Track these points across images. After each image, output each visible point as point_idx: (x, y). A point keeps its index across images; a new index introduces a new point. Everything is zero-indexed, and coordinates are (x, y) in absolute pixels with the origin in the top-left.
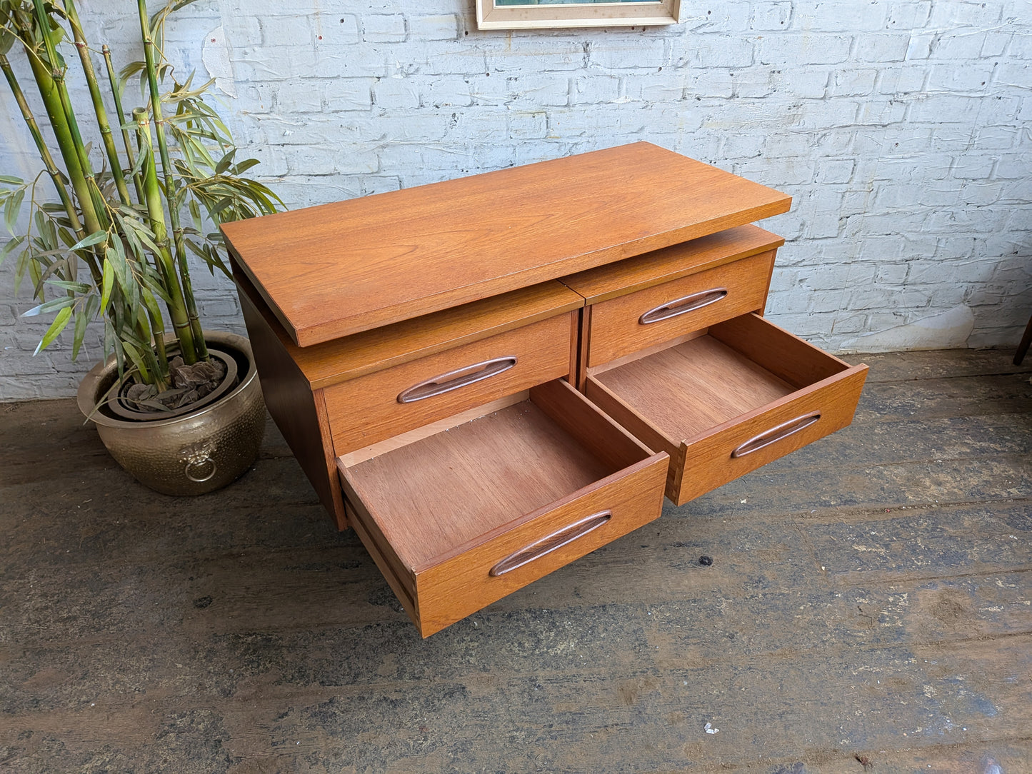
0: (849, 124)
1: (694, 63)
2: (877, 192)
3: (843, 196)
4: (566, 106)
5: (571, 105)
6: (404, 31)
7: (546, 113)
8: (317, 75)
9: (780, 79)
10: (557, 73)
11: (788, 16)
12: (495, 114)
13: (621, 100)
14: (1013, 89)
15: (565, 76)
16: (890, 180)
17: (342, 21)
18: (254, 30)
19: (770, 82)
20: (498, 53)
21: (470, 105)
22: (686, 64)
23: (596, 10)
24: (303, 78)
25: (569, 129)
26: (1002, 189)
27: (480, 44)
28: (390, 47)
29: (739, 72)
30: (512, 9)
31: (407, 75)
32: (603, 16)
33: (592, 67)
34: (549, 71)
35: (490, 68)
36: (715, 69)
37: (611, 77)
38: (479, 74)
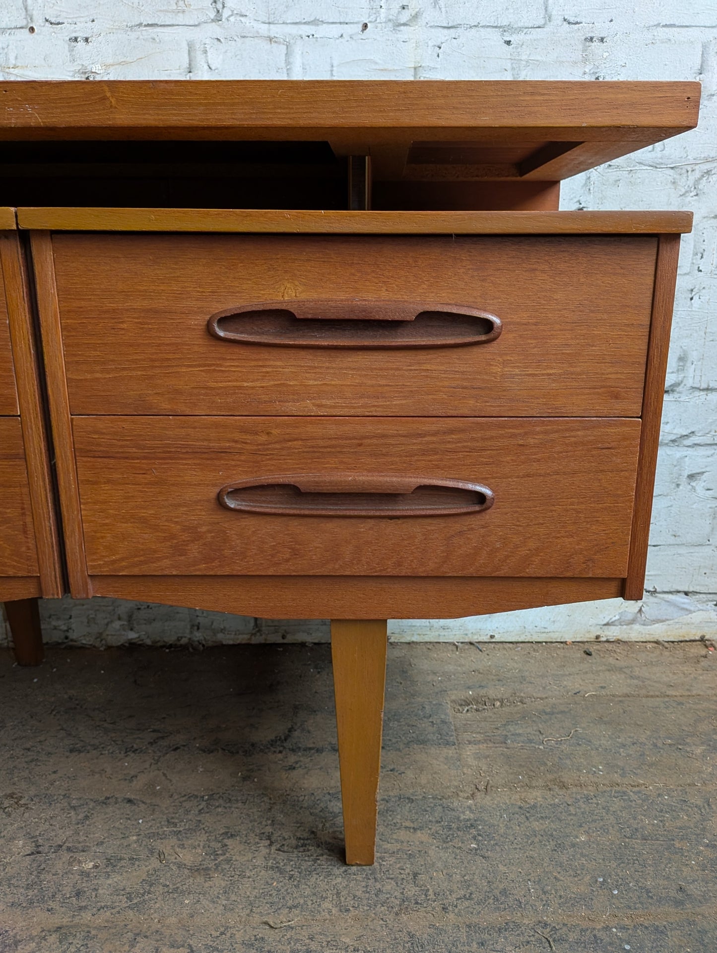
1: (430, 15)
9: (606, 54)
10: (165, 29)
15: (183, 35)
19: (585, 60)
22: (416, 17)
29: (521, 37)
33: (232, 19)
34: (148, 25)
35: (34, 18)
36: (474, 30)
37: (271, 39)
38: (16, 28)
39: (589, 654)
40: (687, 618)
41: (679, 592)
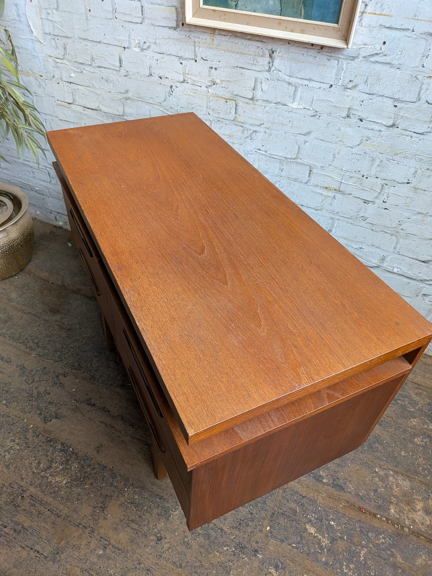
1: (362, 87)
4: (251, 99)
5: (255, 99)
6: (141, 15)
7: (235, 101)
8: (89, 38)
10: (247, 71)
12: (199, 93)
13: (295, 105)
15: (254, 74)
20: (204, 45)
21: (182, 82)
22: (355, 86)
23: (280, 22)
24: (80, 38)
25: (252, 118)
27: (192, 35)
28: (132, 26)
29: (403, 105)
30: (214, 10)
31: (142, 50)
33: (275, 72)
34: (241, 68)
35: (198, 56)
36: (381, 97)
37: (289, 83)
38: (190, 59)
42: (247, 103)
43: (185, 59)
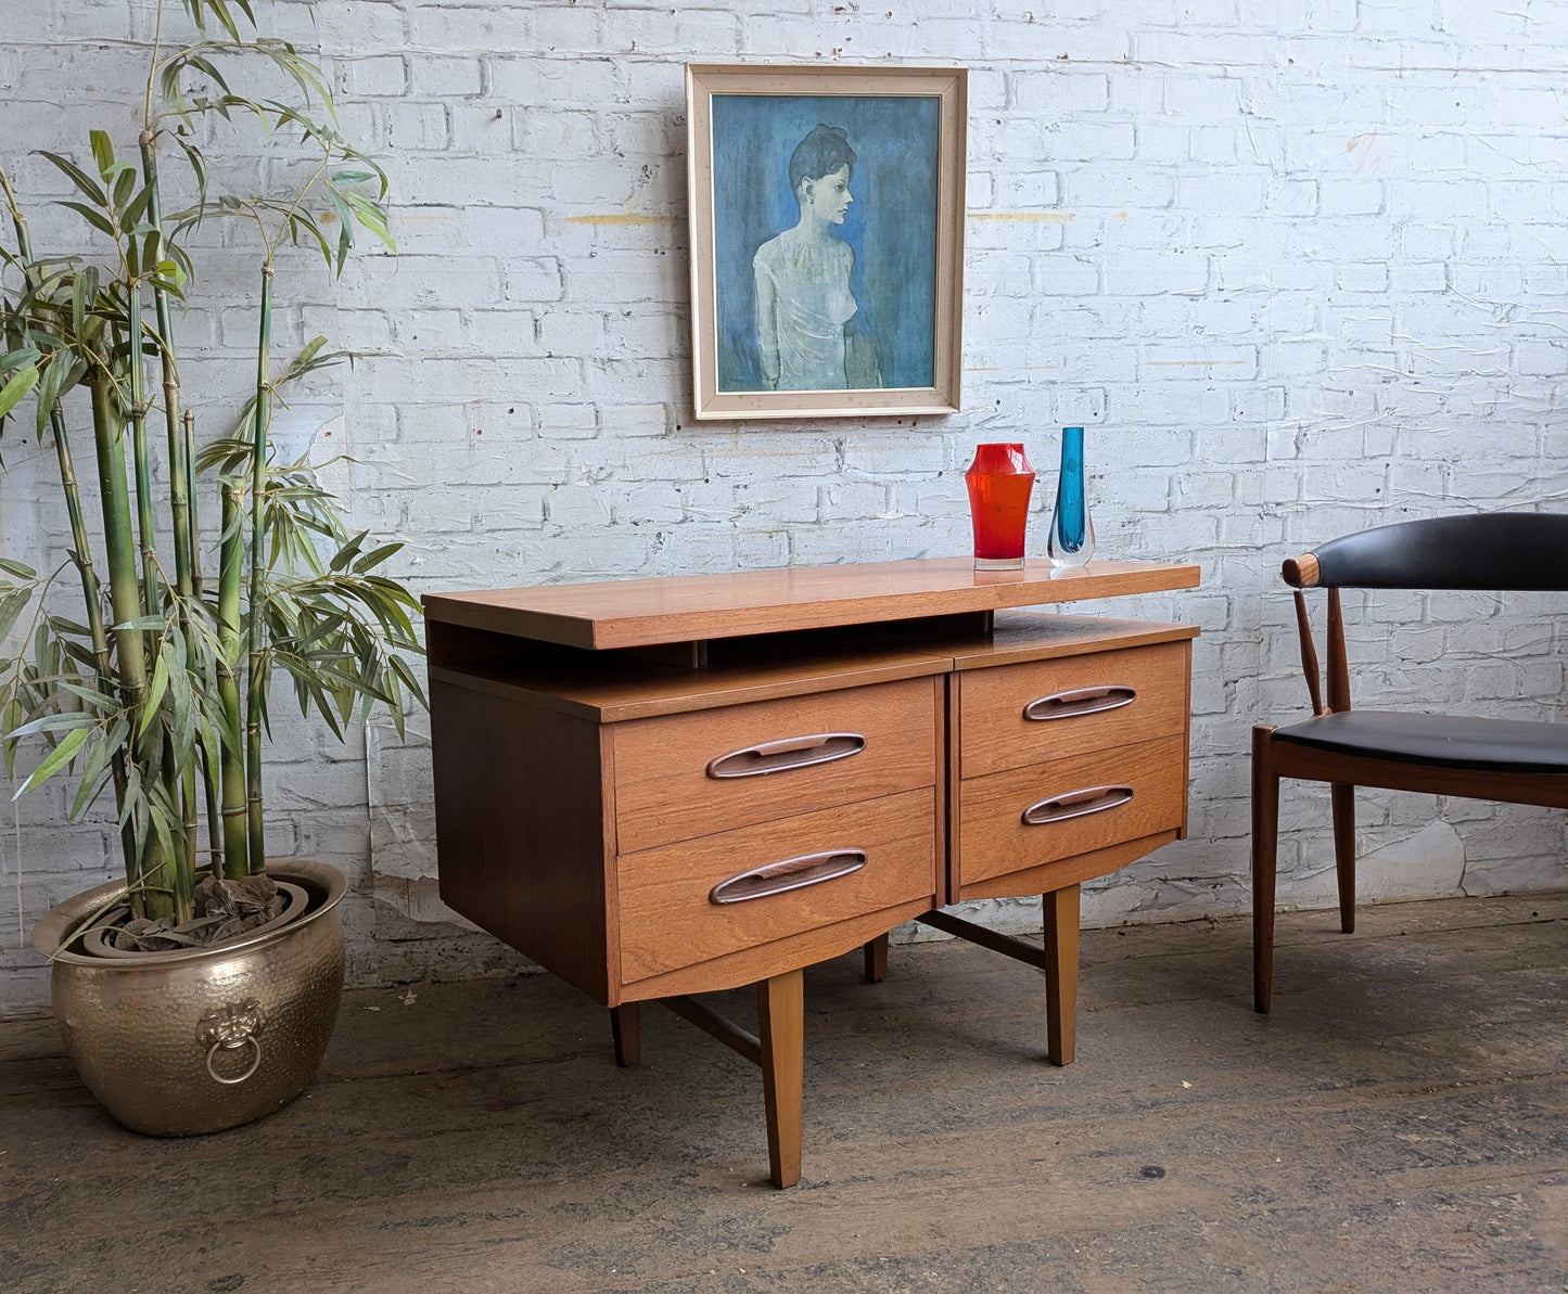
0: (1209, 546)
2: (1269, 644)
3: (1222, 650)
4: (815, 523)
5: (822, 520)
6: (594, 425)
7: (787, 531)
8: (470, 481)
9: (1104, 486)
10: (803, 479)
11: (1102, 406)
12: (717, 533)
13: (891, 515)
14: (1420, 497)
15: (813, 483)
16: (1283, 626)
17: (512, 411)
18: (387, 421)
20: (720, 453)
21: (682, 522)
23: (849, 397)
24: (448, 485)
25: (823, 554)
26: (1445, 638)
27: (698, 441)
28: (574, 445)
29: (1047, 476)
30: (742, 396)
31: (596, 482)
32: (861, 405)
33: (849, 471)
34: (790, 476)
35: (710, 473)
37: (875, 484)
38: (695, 480)
39: (1123, 934)
40: (1192, 901)
41: (1185, 878)
42: (809, 530)
43: (687, 482)
